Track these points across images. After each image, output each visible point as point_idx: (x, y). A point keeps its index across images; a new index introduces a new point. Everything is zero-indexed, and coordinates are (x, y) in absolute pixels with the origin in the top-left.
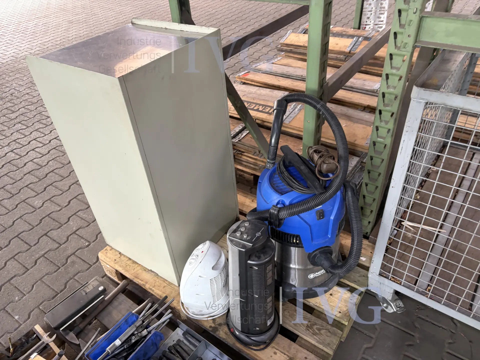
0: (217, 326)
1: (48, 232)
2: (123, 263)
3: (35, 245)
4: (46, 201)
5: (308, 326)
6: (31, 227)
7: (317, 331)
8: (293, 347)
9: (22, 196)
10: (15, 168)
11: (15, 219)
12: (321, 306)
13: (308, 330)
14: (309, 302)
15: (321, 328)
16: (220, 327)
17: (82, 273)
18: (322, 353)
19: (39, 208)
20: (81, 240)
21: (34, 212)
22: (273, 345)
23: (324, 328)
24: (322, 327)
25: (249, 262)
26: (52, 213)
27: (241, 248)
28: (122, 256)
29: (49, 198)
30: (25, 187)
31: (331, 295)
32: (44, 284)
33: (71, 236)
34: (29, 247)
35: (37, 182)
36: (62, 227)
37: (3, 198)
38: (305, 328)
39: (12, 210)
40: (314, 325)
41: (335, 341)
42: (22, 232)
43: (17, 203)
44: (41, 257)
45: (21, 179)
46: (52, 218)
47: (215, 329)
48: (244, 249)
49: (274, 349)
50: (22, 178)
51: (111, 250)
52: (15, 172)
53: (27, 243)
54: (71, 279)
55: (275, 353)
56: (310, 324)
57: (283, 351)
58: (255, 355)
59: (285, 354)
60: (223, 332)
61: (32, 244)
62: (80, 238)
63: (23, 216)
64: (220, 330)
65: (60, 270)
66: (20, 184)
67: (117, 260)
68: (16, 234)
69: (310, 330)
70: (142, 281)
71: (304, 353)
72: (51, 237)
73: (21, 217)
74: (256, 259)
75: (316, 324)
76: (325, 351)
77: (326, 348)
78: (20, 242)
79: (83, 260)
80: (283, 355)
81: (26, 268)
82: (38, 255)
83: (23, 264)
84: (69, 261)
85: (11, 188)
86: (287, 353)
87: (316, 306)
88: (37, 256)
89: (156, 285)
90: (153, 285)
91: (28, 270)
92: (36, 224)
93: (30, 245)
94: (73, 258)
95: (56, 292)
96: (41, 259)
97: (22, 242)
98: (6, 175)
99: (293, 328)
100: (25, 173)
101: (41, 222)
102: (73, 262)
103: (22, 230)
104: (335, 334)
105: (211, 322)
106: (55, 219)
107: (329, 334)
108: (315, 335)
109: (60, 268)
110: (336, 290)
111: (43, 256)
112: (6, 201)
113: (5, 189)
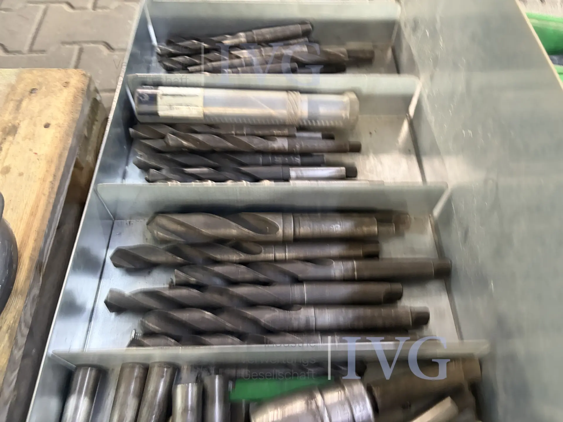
55: (6, 171)
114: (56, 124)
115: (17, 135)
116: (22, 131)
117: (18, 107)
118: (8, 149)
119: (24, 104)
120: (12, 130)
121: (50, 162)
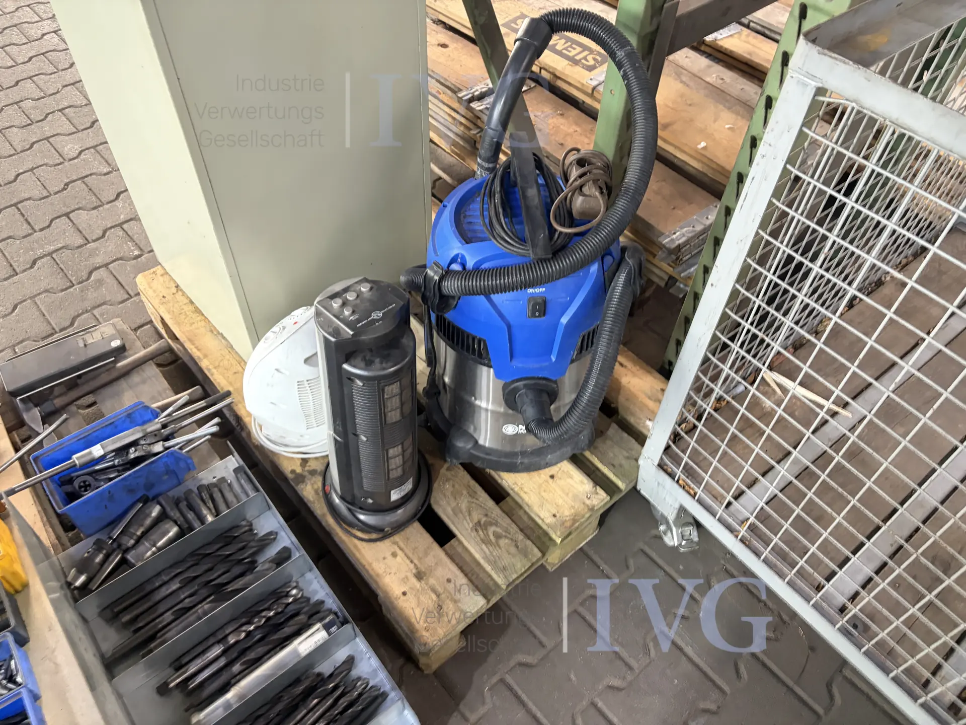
0: (306, 474)
1: (73, 211)
2: (176, 305)
3: (41, 230)
4: (87, 149)
5: (479, 522)
6: (45, 193)
7: (492, 537)
8: (432, 553)
9: (47, 129)
10: (52, 69)
11: (21, 171)
12: (522, 494)
13: (476, 530)
14: (502, 479)
15: (504, 534)
16: (310, 476)
17: (108, 307)
18: (487, 581)
19: (71, 160)
20: (126, 244)
21: (59, 164)
22: (397, 538)
23: (508, 536)
24: (506, 532)
25: (346, 366)
26: (91, 175)
27: (329, 334)
28: (180, 293)
29: (95, 144)
30: (58, 111)
31: (552, 477)
32: (35, 309)
33: (113, 230)
34: (30, 232)
35: (81, 106)
36: (101, 209)
37: (12, 124)
38: (471, 525)
39: (21, 152)
40: (491, 524)
41: (519, 566)
42: (27, 200)
43: (35, 140)
44: (45, 256)
45: (56, 93)
46: (87, 186)
47: (301, 478)
48: (333, 337)
49: (396, 547)
50: (58, 92)
51: (162, 275)
52: (49, 77)
53: (29, 223)
54: (87, 311)
56: (486, 521)
57: (411, 555)
58: (356, 546)
59: (412, 562)
60: (313, 488)
61: (37, 228)
62: (127, 238)
63: (36, 168)
64: (309, 482)
65: (72, 290)
66: (51, 104)
67: (167, 297)
68: (15, 201)
69: (481, 532)
70: (199, 350)
71: (449, 570)
72: (75, 222)
73: (32, 170)
74: (363, 364)
75: (496, 524)
76: (492, 579)
77: (497, 573)
78: (18, 216)
79: (120, 283)
80: (408, 562)
81: (14, 270)
82: (41, 251)
83: (11, 262)
84: (92, 278)
85: (33, 108)
86: (416, 561)
87: (512, 489)
88: (39, 252)
89: (221, 364)
90: (217, 364)
91: (17, 274)
92: (57, 189)
93: (33, 228)
94: (102, 272)
95: (53, 329)
96: (45, 260)
97: (22, 219)
98: (30, 78)
99: (449, 518)
100: (65, 83)
101: (66, 189)
102: (100, 282)
103: (26, 196)
104: (525, 553)
105: (299, 463)
106: (93, 189)
107: (513, 550)
108: (486, 544)
109: (73, 285)
110: (566, 471)
111: (50, 254)
112: (15, 130)
113: (20, 108)
114: (400, 598)
115: (413, 575)
116: (414, 580)
117: (434, 591)
119: (434, 597)
120: (419, 576)
121: (378, 575)
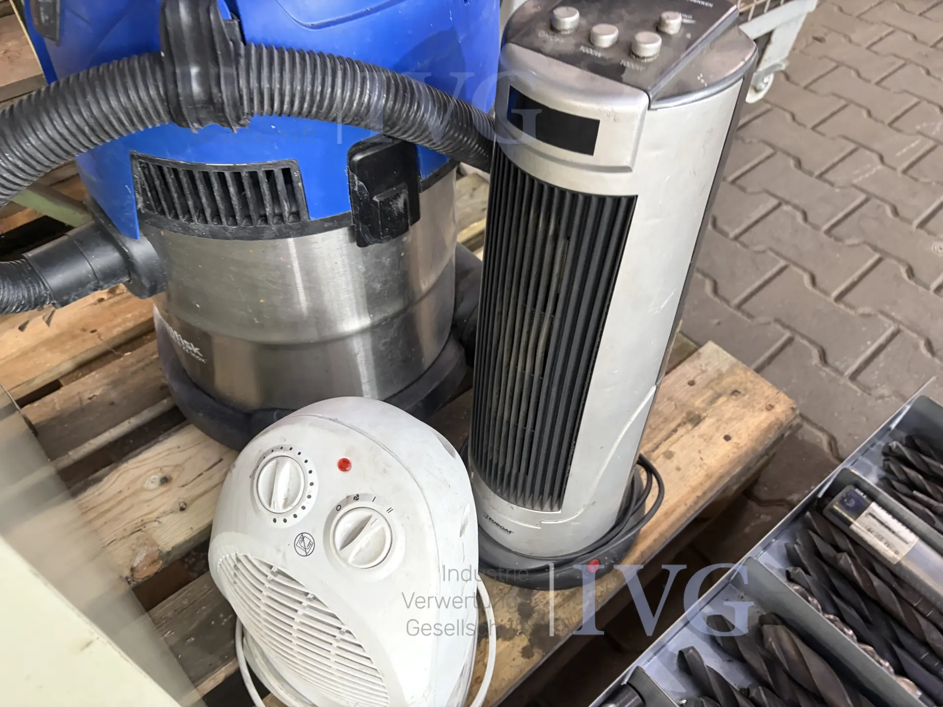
55: (669, 455)
57: (664, 433)
59: (675, 431)
80: (676, 436)
86: (673, 425)
114: (735, 443)
115: (696, 428)
116: (704, 427)
117: (713, 400)
118: (682, 436)
119: (721, 400)
120: (695, 420)
